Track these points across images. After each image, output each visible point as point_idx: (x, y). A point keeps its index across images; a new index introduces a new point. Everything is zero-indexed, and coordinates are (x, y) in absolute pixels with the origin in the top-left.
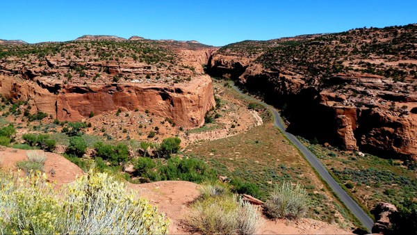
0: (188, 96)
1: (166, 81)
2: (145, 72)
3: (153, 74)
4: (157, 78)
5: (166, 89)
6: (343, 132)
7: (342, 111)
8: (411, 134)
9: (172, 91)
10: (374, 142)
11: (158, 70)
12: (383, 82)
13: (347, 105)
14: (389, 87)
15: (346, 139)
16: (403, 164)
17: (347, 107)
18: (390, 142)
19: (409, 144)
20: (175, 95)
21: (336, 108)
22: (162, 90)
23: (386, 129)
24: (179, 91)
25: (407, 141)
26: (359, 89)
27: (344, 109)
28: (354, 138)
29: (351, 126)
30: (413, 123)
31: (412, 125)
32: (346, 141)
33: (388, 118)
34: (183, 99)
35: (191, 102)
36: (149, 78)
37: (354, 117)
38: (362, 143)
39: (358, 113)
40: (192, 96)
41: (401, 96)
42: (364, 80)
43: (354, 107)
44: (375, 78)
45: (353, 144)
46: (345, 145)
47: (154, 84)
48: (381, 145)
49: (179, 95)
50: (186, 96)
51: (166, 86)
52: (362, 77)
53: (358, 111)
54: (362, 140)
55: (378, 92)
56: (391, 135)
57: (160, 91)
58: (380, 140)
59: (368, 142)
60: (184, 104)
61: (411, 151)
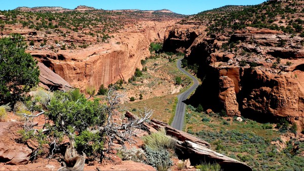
0: (72, 63)
1: (52, 48)
2: (30, 39)
3: (39, 41)
4: (42, 45)
5: (48, 56)
6: (224, 95)
7: (225, 71)
8: (288, 93)
9: (54, 58)
10: (254, 105)
11: (46, 36)
12: (278, 37)
13: (231, 64)
14: (281, 43)
15: (227, 103)
16: (276, 128)
17: (231, 67)
18: (267, 103)
19: (286, 105)
20: (57, 62)
21: (220, 69)
22: (45, 58)
23: (264, 88)
24: (61, 57)
25: (283, 101)
26: (250, 46)
27: (227, 69)
28: (236, 102)
29: (233, 89)
30: (290, 80)
31: (289, 83)
32: (227, 105)
33: (266, 76)
34: (65, 67)
35: (75, 69)
36: (33, 45)
37: (237, 78)
38: (244, 107)
39: (241, 74)
40: (77, 63)
41: (290, 52)
42: (257, 36)
43: (238, 66)
44: (270, 33)
45: (234, 109)
46: (225, 110)
47: (37, 51)
48: (260, 108)
49: (62, 62)
50: (69, 63)
51: (49, 52)
52: (257, 33)
53: (241, 70)
54: (244, 104)
55: (268, 49)
56: (268, 96)
57: (42, 59)
58: (258, 102)
59: (249, 105)
60: (67, 71)
61: (288, 112)
